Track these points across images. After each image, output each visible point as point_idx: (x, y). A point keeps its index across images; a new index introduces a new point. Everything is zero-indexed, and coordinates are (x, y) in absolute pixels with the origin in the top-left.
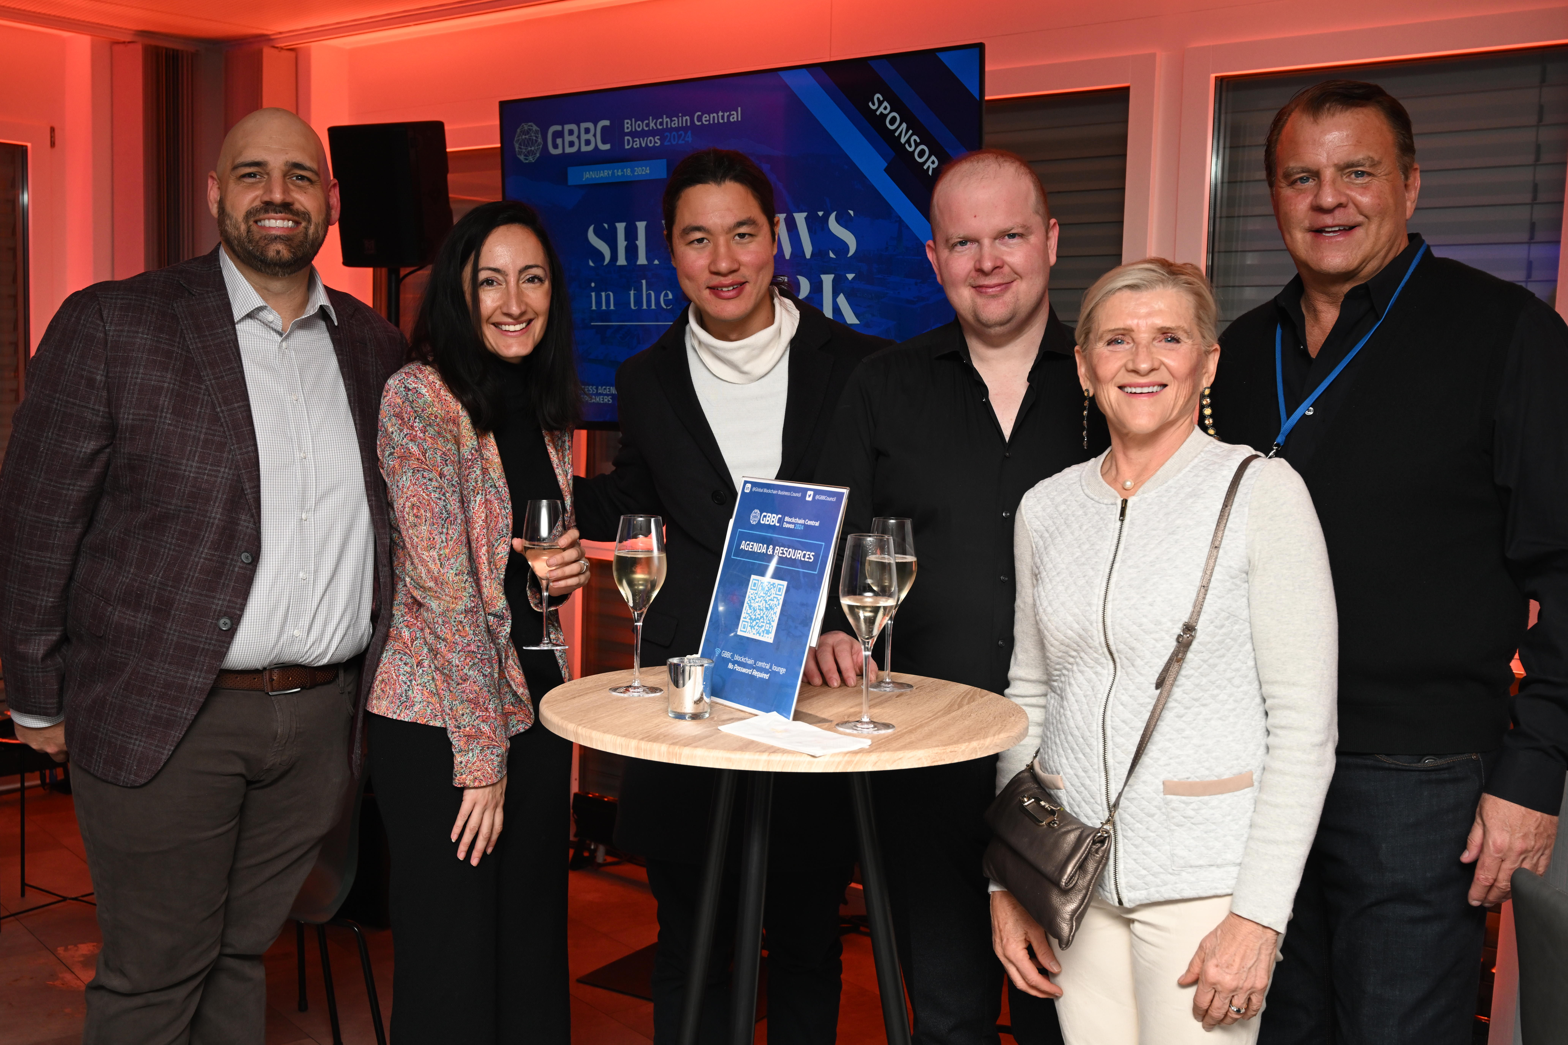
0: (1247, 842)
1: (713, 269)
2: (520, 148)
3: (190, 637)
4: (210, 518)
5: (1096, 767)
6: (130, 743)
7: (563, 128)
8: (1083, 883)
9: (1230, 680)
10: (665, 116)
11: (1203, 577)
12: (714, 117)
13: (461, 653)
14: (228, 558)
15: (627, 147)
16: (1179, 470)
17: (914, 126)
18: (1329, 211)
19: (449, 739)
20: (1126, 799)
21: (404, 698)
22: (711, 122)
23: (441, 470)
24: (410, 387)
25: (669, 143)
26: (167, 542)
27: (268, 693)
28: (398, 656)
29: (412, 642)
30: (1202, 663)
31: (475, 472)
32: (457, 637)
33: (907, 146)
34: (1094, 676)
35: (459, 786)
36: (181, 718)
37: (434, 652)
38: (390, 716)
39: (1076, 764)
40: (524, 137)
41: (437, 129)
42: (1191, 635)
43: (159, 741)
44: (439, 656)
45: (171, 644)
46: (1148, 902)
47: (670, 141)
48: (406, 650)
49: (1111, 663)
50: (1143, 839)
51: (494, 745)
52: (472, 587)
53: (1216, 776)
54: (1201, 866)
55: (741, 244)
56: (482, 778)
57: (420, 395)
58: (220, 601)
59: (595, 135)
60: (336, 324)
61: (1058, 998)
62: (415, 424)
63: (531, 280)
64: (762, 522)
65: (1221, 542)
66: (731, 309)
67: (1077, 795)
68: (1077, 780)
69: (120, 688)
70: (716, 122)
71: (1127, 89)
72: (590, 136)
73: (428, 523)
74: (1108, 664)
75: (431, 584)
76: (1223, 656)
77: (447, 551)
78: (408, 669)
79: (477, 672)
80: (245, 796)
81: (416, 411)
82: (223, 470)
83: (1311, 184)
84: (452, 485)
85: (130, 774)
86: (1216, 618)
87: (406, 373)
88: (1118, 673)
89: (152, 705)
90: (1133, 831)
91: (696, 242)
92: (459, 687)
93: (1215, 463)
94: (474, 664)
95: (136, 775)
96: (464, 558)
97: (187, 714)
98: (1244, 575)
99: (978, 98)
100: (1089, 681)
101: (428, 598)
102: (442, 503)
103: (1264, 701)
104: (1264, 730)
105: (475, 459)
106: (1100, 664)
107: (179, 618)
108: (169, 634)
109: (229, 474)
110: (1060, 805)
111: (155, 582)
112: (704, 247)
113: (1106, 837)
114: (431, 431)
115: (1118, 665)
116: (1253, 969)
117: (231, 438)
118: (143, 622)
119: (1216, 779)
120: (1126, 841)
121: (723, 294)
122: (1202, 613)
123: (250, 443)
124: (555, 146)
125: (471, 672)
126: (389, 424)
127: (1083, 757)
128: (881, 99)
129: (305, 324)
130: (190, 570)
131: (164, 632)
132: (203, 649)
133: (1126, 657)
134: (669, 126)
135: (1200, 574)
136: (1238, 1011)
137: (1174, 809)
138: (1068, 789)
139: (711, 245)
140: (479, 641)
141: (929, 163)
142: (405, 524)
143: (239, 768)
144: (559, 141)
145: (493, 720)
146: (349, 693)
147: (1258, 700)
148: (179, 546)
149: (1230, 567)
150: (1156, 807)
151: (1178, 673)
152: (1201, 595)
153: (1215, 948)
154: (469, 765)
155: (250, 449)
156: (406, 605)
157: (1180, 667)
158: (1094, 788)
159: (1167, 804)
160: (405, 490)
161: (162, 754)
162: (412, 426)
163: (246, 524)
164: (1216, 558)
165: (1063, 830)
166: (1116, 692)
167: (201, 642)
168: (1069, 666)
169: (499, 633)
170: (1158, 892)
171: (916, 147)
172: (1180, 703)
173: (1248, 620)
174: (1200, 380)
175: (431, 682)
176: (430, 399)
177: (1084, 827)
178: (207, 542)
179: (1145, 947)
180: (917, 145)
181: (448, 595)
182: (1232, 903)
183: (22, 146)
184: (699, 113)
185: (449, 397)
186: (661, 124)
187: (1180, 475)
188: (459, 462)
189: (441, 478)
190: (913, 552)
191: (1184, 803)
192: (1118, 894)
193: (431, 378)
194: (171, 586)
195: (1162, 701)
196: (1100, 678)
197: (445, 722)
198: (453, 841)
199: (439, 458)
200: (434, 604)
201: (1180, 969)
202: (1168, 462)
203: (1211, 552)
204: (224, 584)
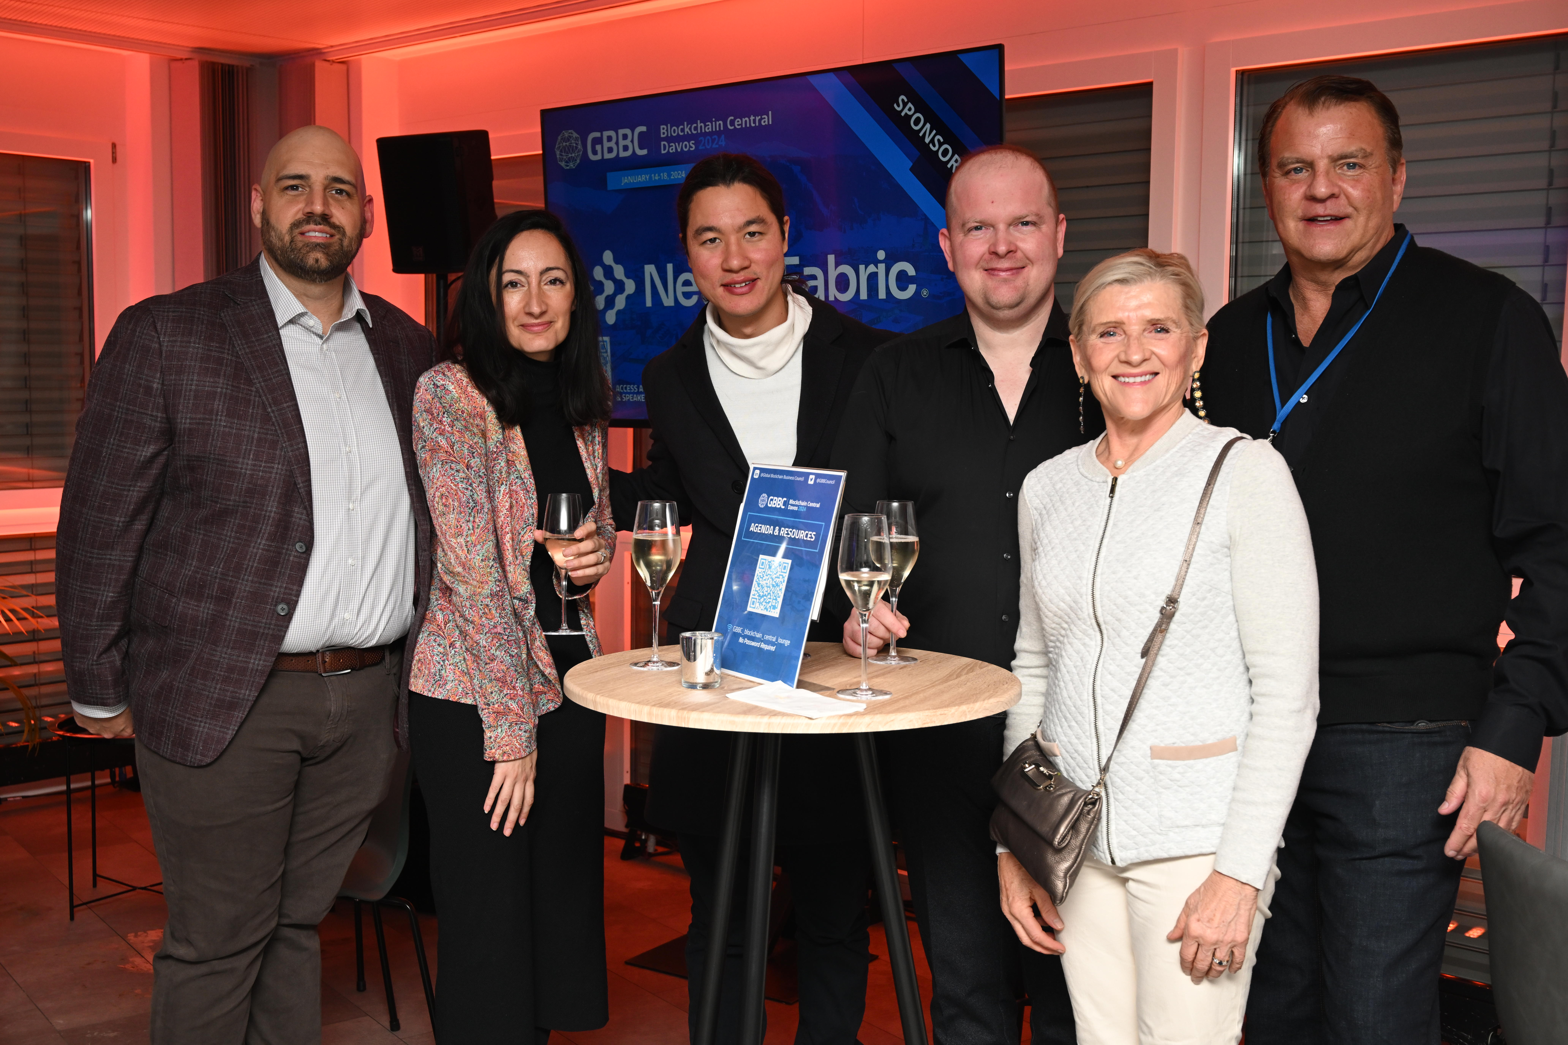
0: (1230, 803)
1: (726, 267)
2: (561, 155)
3: (250, 623)
4: (266, 511)
5: (1088, 734)
6: (196, 725)
7: (602, 135)
8: (1076, 843)
9: (1213, 650)
10: (699, 121)
11: (1186, 552)
12: (746, 121)
13: (487, 635)
14: (283, 548)
15: (663, 152)
16: (1167, 451)
17: (938, 126)
18: (1322, 201)
19: (479, 716)
20: (1116, 763)
21: (437, 677)
22: (744, 126)
23: (468, 461)
24: (439, 384)
25: (704, 148)
26: (226, 536)
27: (321, 675)
28: (433, 638)
29: (445, 625)
30: (1185, 634)
31: (500, 464)
32: (484, 619)
33: (931, 145)
34: (1082, 647)
35: (489, 760)
36: (243, 700)
37: (464, 634)
38: (425, 694)
39: (1069, 731)
40: (564, 144)
41: (480, 139)
42: (1173, 607)
43: (222, 722)
44: (468, 637)
45: (233, 630)
46: (1138, 861)
47: (704, 145)
48: (439, 632)
49: (1098, 634)
50: (1133, 801)
51: (522, 722)
52: (498, 572)
53: (1201, 741)
54: (1186, 826)
55: (753, 242)
56: (510, 752)
57: (448, 392)
58: (277, 589)
59: (632, 141)
60: (371, 326)
61: (1062, 954)
62: (444, 419)
63: (554, 282)
64: (769, 505)
65: (1203, 518)
66: (744, 304)
67: (1072, 761)
68: (1070, 747)
69: (186, 673)
70: (748, 126)
71: (1150, 85)
72: (628, 142)
73: (455, 512)
74: (1095, 636)
75: (460, 569)
76: (1205, 627)
77: (474, 538)
78: (441, 649)
79: (503, 652)
80: (300, 773)
81: (444, 407)
82: (276, 466)
83: (1304, 175)
84: (479, 476)
85: (196, 754)
86: (1198, 591)
87: (435, 371)
88: (1105, 644)
89: (215, 688)
90: (1123, 794)
91: (709, 242)
92: (487, 666)
93: (1201, 444)
94: (501, 645)
95: (202, 755)
96: (490, 545)
97: (249, 695)
98: (1226, 550)
99: (998, 98)
100: (1078, 652)
101: (456, 582)
102: (469, 493)
103: (1248, 669)
104: (1248, 697)
105: (500, 451)
106: (1088, 635)
107: (240, 605)
108: (231, 621)
109: (282, 470)
110: (1059, 771)
111: (217, 573)
112: (716, 247)
113: (1097, 799)
114: (459, 425)
115: (1105, 636)
116: (1233, 923)
117: (283, 436)
118: (206, 611)
119: (1201, 744)
120: (1117, 803)
121: (736, 290)
122: (1184, 586)
123: (300, 440)
124: (595, 152)
125: (498, 653)
126: (421, 419)
127: (1076, 725)
128: (906, 100)
129: (343, 327)
130: (249, 561)
131: (227, 619)
132: (263, 633)
133: (1112, 629)
134: (703, 131)
135: (1183, 549)
136: (1220, 963)
137: (1161, 773)
138: (1064, 756)
139: (723, 244)
140: (506, 623)
141: (952, 162)
142: (435, 512)
143: (296, 745)
144: (598, 147)
145: (520, 698)
146: (395, 674)
147: (1242, 669)
148: (238, 539)
149: (1212, 542)
150: (1144, 771)
151: (1162, 643)
152: (1184, 569)
153: (1198, 904)
154: (498, 740)
155: (300, 446)
156: (440, 590)
157: (1164, 637)
158: (1087, 754)
159: (1154, 768)
160: (435, 481)
161: (227, 734)
162: (440, 421)
163: (299, 516)
164: (1199, 533)
165: (1058, 793)
166: (1104, 662)
167: (260, 627)
168: (1061, 638)
169: (524, 615)
170: (1147, 851)
171: (940, 146)
172: (1165, 672)
173: (1231, 593)
174: (1190, 365)
175: (463, 662)
176: (457, 395)
177: (1078, 790)
178: (264, 533)
179: (1139, 905)
180: (941, 144)
181: (475, 580)
182: (1216, 860)
183: (85, 162)
184: (732, 118)
185: (475, 393)
186: (696, 128)
187: (1168, 455)
188: (486, 455)
189: (468, 469)
190: (915, 533)
191: (1170, 766)
192: (1111, 853)
193: (459, 375)
194: (232, 576)
195: (1148, 670)
196: (1088, 649)
197: (475, 700)
198: (486, 812)
199: (466, 451)
200: (461, 589)
201: (1169, 925)
202: (1158, 443)
203: (1193, 528)
204: (280, 572)
